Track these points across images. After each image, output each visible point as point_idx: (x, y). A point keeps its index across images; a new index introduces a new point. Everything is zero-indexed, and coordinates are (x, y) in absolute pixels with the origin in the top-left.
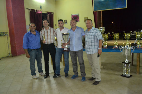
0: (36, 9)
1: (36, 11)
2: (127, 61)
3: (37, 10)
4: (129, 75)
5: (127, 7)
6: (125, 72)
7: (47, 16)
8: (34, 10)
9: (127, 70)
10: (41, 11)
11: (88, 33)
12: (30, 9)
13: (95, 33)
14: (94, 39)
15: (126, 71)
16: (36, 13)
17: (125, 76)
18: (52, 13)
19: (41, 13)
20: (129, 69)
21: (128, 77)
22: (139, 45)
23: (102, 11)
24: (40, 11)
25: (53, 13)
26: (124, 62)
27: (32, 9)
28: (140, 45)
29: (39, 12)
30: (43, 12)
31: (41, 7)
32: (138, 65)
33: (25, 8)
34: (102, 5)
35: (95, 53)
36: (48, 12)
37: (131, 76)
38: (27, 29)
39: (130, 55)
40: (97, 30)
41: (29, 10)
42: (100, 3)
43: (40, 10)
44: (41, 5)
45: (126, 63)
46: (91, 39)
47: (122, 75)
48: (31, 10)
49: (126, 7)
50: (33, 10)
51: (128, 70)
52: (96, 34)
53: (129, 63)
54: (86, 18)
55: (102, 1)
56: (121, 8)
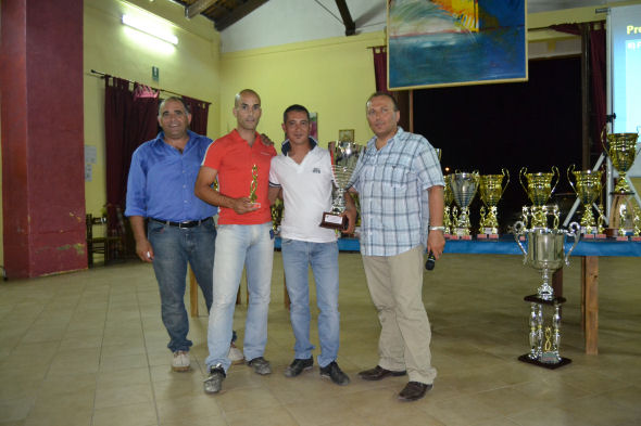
0: (132, 80)
1: (131, 88)
2: (547, 292)
3: (136, 85)
4: (557, 359)
5: (526, 79)
8: (126, 83)
9: (548, 334)
10: (156, 90)
11: (380, 154)
12: (107, 77)
13: (413, 157)
14: (407, 183)
15: (545, 340)
16: (131, 95)
17: (536, 363)
18: (201, 102)
19: (155, 96)
20: (557, 330)
21: (550, 366)
22: (591, 226)
23: (415, 91)
24: (152, 92)
25: (208, 104)
26: (533, 298)
27: (114, 78)
28: (596, 225)
29: (147, 94)
31: (155, 74)
32: (590, 313)
33: (86, 70)
35: (408, 249)
37: (565, 362)
38: (86, 165)
40: (420, 141)
41: (104, 81)
43: (149, 83)
44: (156, 66)
45: (542, 301)
46: (392, 182)
47: (524, 359)
48: (111, 83)
49: (524, 76)
50: (119, 80)
51: (553, 332)
52: (419, 158)
53: (556, 299)
54: (347, 133)
55: (425, 49)
56: (504, 78)
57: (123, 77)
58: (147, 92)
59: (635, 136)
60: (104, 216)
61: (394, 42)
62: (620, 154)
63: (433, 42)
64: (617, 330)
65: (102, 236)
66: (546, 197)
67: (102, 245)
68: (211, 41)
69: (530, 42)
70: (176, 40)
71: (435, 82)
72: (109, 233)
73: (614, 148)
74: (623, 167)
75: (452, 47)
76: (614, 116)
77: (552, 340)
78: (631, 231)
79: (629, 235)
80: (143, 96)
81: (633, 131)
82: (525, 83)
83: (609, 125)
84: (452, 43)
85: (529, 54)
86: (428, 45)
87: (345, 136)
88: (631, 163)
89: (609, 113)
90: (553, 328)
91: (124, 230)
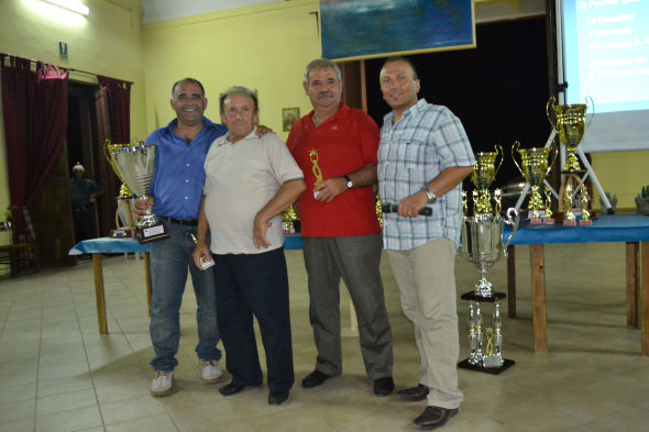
0: (34, 59)
1: (33, 68)
2: (485, 288)
3: (39, 64)
4: (500, 362)
5: (474, 45)
6: (479, 347)
7: (97, 95)
8: (27, 62)
9: (489, 334)
10: (65, 70)
11: (395, 129)
12: (2, 56)
13: (431, 130)
15: (485, 342)
16: (34, 76)
17: (478, 368)
18: (121, 82)
19: (63, 77)
20: (498, 330)
21: (495, 371)
22: (539, 209)
24: (59, 72)
25: (129, 84)
26: (471, 296)
27: (12, 57)
28: (544, 209)
29: (53, 75)
30: (73, 76)
31: (63, 50)
34: (361, 33)
35: (424, 241)
36: (100, 78)
37: (508, 364)
39: (500, 255)
42: (351, 20)
43: (58, 63)
44: (63, 41)
45: (480, 299)
46: (405, 162)
47: (464, 365)
48: (8, 63)
49: (471, 43)
50: (18, 58)
51: (495, 332)
53: (496, 296)
54: (291, 112)
55: (360, 14)
56: (448, 45)
57: (22, 55)
58: (54, 72)
59: (583, 108)
60: (9, 219)
61: (326, 7)
62: (569, 128)
63: (369, 7)
64: (572, 323)
65: (8, 244)
66: (490, 179)
67: (7, 254)
68: (130, 10)
69: (477, 4)
70: (86, 11)
71: (373, 52)
72: (16, 240)
73: (561, 121)
74: (572, 143)
75: (390, 11)
76: (565, 85)
77: (493, 342)
78: (579, 214)
79: (579, 218)
80: (48, 77)
81: (581, 102)
82: (472, 50)
83: (561, 95)
84: (391, 7)
85: (476, 18)
86: (364, 10)
87: (289, 115)
88: (580, 138)
89: (561, 82)
90: (494, 328)
91: (33, 235)
